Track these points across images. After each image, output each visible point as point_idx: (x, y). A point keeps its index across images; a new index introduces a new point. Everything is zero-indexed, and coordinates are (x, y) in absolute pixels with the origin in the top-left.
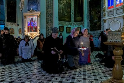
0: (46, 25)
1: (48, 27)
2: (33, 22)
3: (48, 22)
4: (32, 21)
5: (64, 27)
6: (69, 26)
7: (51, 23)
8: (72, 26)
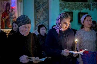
0: (35, 15)
1: (39, 19)
2: (10, 11)
3: (39, 9)
4: (8, 8)
5: (72, 13)
6: (84, 10)
7: (44, 10)
8: (90, 10)
